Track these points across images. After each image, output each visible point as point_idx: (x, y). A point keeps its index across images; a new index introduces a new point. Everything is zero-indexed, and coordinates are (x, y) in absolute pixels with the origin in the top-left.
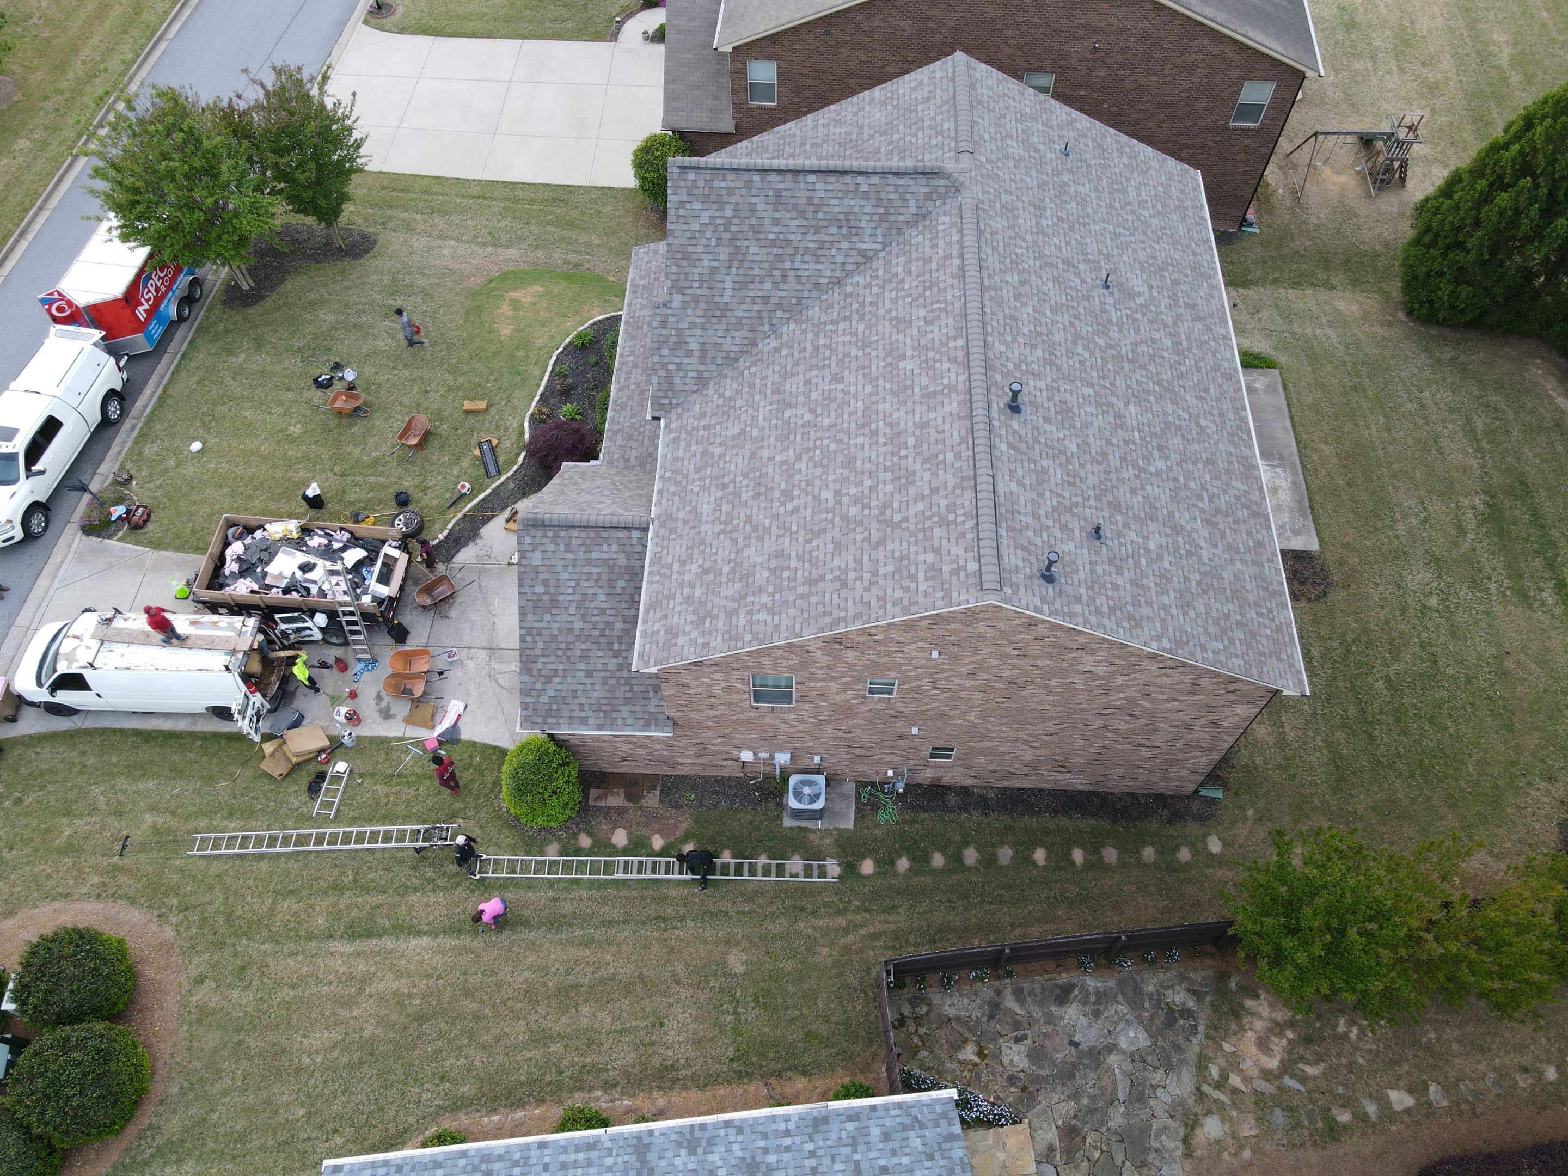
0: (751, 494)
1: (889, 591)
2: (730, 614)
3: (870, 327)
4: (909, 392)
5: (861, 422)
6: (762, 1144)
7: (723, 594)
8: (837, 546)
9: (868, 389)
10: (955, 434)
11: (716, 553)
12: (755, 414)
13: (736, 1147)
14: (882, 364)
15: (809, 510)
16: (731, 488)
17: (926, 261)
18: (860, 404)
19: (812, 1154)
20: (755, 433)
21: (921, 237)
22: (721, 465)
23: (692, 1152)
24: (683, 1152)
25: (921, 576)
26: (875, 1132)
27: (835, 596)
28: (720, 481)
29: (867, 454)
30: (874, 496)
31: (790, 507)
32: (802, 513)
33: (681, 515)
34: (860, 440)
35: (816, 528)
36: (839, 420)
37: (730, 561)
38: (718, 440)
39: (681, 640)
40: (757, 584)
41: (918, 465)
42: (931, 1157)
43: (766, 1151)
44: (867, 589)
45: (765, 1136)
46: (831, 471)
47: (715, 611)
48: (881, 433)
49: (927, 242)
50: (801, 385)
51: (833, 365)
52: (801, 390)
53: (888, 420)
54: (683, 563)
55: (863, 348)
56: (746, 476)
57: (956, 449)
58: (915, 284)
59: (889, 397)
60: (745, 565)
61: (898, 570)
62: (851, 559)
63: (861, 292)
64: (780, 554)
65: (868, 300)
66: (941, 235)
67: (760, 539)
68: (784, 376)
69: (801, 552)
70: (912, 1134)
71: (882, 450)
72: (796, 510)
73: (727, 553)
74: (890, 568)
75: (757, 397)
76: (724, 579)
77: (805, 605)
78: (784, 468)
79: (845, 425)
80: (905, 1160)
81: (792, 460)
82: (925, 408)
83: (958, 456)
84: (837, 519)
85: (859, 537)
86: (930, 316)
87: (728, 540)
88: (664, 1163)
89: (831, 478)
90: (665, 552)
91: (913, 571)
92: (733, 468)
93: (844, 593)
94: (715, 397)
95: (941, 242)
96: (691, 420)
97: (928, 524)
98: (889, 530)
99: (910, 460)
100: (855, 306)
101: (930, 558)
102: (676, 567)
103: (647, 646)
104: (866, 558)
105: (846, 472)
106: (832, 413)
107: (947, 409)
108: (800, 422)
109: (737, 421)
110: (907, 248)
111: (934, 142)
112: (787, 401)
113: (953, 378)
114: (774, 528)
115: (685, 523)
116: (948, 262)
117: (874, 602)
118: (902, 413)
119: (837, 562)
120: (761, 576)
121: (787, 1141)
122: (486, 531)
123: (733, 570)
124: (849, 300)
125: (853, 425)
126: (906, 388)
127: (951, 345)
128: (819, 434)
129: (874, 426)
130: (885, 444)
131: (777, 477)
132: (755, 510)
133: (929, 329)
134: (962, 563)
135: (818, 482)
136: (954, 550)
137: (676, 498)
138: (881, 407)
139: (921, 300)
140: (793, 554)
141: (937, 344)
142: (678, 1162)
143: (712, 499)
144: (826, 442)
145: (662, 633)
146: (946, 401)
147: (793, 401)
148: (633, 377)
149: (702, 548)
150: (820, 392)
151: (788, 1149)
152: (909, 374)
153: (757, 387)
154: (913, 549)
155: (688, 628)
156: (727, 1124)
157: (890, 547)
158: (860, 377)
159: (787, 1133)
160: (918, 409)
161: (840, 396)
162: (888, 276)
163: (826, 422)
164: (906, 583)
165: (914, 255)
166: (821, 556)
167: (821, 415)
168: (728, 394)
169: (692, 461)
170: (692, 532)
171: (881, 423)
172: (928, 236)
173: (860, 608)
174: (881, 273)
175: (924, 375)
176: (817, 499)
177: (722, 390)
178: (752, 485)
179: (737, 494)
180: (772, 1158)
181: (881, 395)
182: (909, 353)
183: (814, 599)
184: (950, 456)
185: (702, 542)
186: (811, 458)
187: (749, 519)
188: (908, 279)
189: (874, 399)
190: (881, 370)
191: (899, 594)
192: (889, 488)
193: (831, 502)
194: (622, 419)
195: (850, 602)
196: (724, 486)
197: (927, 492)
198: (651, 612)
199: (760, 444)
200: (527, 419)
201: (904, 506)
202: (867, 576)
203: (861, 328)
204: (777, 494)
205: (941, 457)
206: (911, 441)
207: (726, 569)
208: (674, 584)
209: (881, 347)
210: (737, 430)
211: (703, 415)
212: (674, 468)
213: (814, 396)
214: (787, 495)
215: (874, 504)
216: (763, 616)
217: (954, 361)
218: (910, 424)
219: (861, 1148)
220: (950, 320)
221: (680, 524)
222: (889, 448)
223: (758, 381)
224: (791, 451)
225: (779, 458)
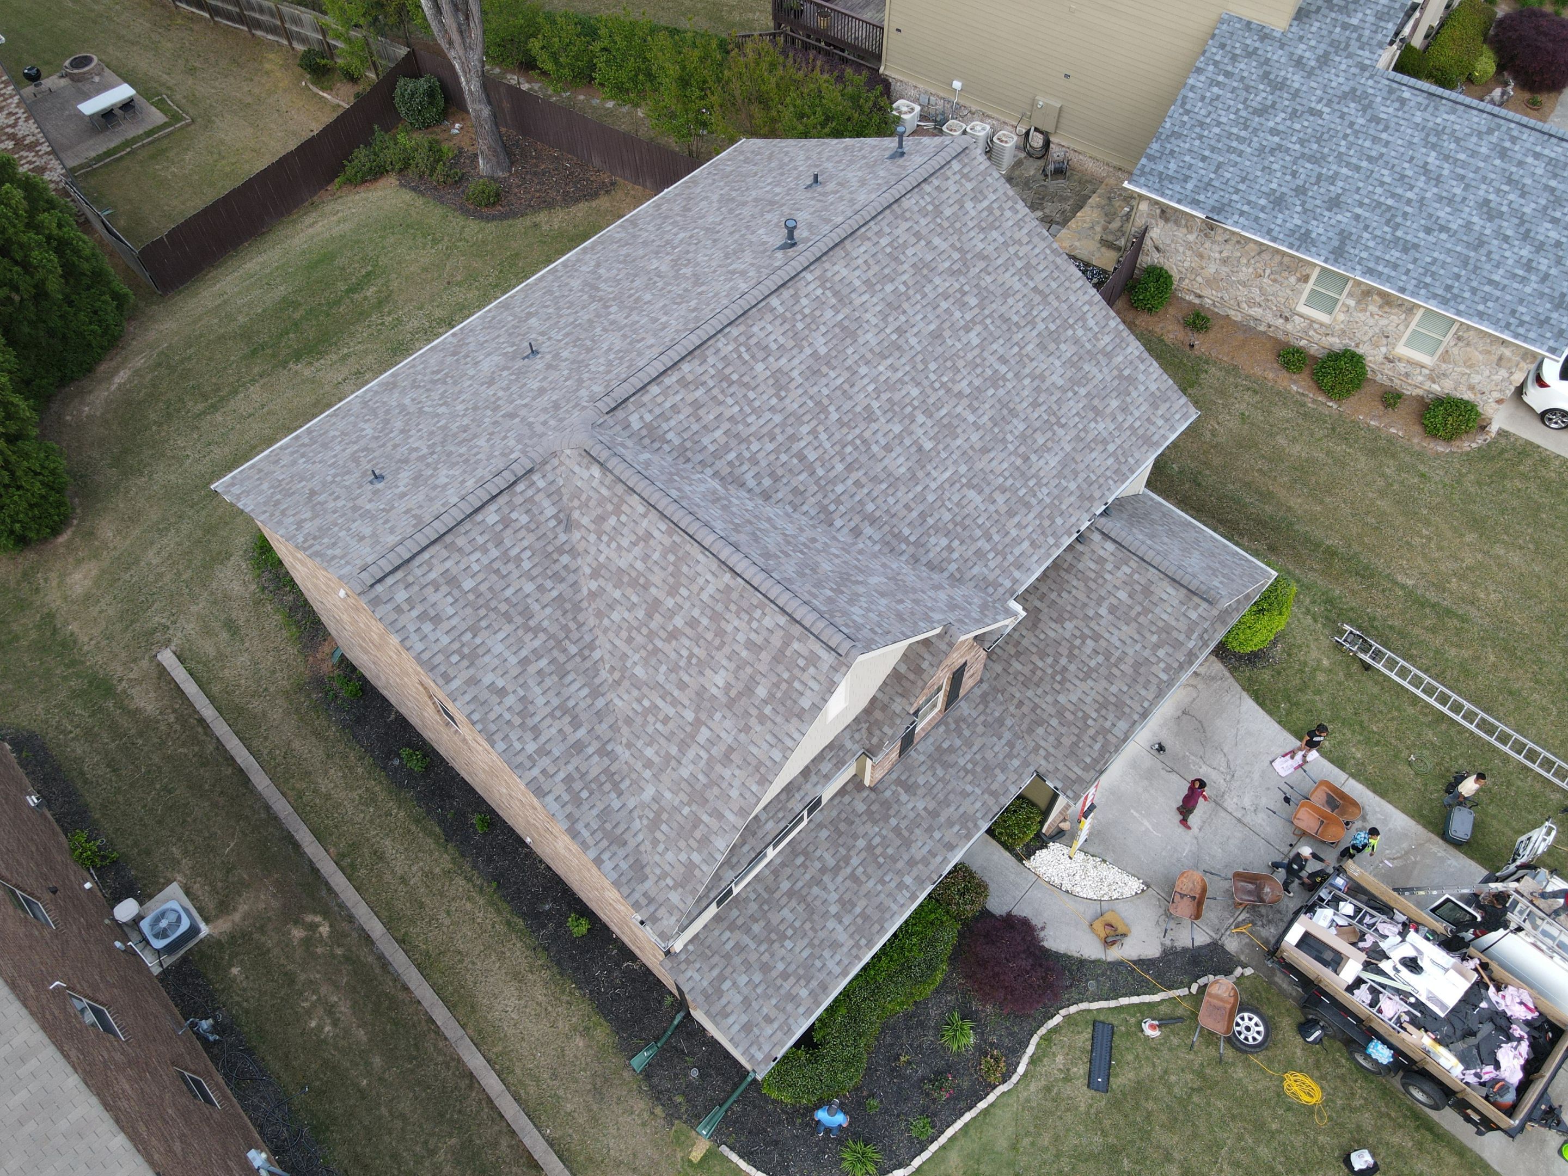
0: (1015, 421)
1: (1010, 223)
2: (1109, 355)
3: (799, 420)
4: (846, 323)
5: (897, 354)
6: (1262, 215)
7: (1100, 377)
8: (1006, 295)
9: (863, 370)
10: (862, 249)
11: (1078, 414)
12: (947, 486)
13: (1279, 221)
14: (832, 374)
15: (995, 346)
16: (1022, 449)
17: (697, 405)
18: (881, 368)
19: (1237, 191)
20: (963, 469)
21: (670, 436)
22: (1010, 481)
23: (1308, 232)
24: (1314, 235)
25: (985, 203)
26: (1190, 186)
27: (1041, 268)
28: (1024, 468)
29: (922, 324)
30: (951, 291)
31: (1003, 369)
32: (1001, 351)
33: (1073, 486)
34: (913, 341)
35: (1005, 327)
36: (906, 379)
37: (1075, 393)
38: (992, 508)
39: (1153, 387)
40: (1074, 349)
41: (906, 266)
42: (1172, 152)
43: (1263, 209)
44: (1019, 242)
45: (1257, 219)
46: (954, 351)
47: (1115, 373)
48: (897, 324)
49: (673, 423)
50: (894, 455)
51: (857, 431)
52: (898, 450)
53: (882, 325)
54: (1105, 442)
55: (824, 410)
56: (1004, 440)
57: (875, 239)
58: (730, 401)
59: (861, 341)
60: (1069, 374)
61: (992, 227)
62: (1008, 275)
63: (764, 463)
64: (1042, 346)
65: (770, 447)
66: (658, 411)
67: (1042, 378)
68: (894, 483)
69: (1029, 327)
70: (1170, 173)
71: (911, 312)
72: (1003, 360)
73: (1071, 403)
74: (995, 234)
75: (931, 498)
76: (1090, 387)
77: (1061, 290)
78: (976, 404)
79: (907, 368)
80: (1187, 158)
81: (965, 402)
82: (853, 296)
83: (879, 233)
84: (987, 312)
85: (989, 279)
86: (761, 355)
87: (1062, 411)
88: (1330, 234)
89: (959, 345)
90: (1108, 473)
91: (985, 213)
92: (1005, 465)
93: (1034, 262)
94: (955, 555)
95: (668, 405)
96: (992, 564)
97: (946, 224)
98: (969, 256)
99: (905, 277)
100: (784, 458)
101: (969, 205)
102: (1111, 448)
103: (1177, 416)
104: (1000, 261)
105: (947, 334)
106: (904, 392)
107: (844, 272)
108: (929, 423)
109: (964, 502)
110: (688, 444)
111: (524, 519)
112: (915, 458)
113: (812, 286)
114: (1027, 371)
115: (1076, 474)
116: (690, 378)
117: (1025, 231)
118: (868, 316)
119: (1018, 286)
120: (1067, 350)
121: (1246, 208)
122: (1152, 951)
123: (1079, 384)
124: (780, 472)
125: (903, 360)
126: (844, 329)
127: (781, 310)
128: (929, 391)
129: (894, 337)
130: (904, 312)
131: (987, 406)
132: (1025, 404)
133: (774, 346)
134: (958, 177)
135: (970, 356)
136: (953, 189)
137: (1064, 507)
138: (873, 342)
139: (746, 379)
140: (1035, 333)
141: (786, 326)
142: (1321, 231)
143: (1042, 462)
144: (933, 377)
145: (1160, 412)
146: (837, 278)
147: (914, 449)
148: (925, 850)
149: (1082, 434)
150: (890, 426)
151: (1249, 203)
152: (830, 336)
153: (921, 508)
154: (971, 224)
155: (1142, 388)
156: (1274, 240)
157: (981, 246)
158: (856, 389)
159: (1242, 213)
160: (857, 302)
161: (884, 397)
162: (733, 443)
163: (915, 392)
164: (997, 213)
165: (695, 427)
166: (1021, 304)
167: (910, 404)
168: (944, 542)
169: (1024, 523)
170: (1078, 459)
171: (888, 331)
172: (665, 426)
173: (1036, 240)
174: (732, 456)
175: (822, 320)
176: (981, 346)
177: (945, 554)
178: (1008, 428)
179: (1023, 438)
180: (1263, 202)
181: (863, 350)
182: (808, 351)
183: (1054, 285)
184: (884, 241)
185: (1078, 439)
186: (952, 380)
187: (1035, 405)
188: (728, 414)
189: (869, 356)
190: (838, 371)
191: (1008, 214)
192: (937, 281)
193: (979, 328)
194: (978, 805)
195: (1037, 251)
196: (1026, 459)
197: (923, 243)
198: (1155, 438)
199: (971, 452)
200: (1015, 1078)
201: (944, 257)
202: (1012, 250)
203: (805, 429)
204: (1001, 392)
205: (888, 250)
206: (889, 288)
207: (1083, 391)
208: (1124, 437)
209: (816, 389)
210: (972, 494)
211: (980, 554)
212: (1042, 538)
213: (897, 429)
214: (996, 380)
215: (957, 286)
216: (1091, 323)
217: (796, 297)
218: (875, 300)
219: (1206, 180)
220: (755, 329)
221: (1080, 480)
222: (906, 306)
223: (914, 514)
224: (959, 409)
225: (971, 418)
